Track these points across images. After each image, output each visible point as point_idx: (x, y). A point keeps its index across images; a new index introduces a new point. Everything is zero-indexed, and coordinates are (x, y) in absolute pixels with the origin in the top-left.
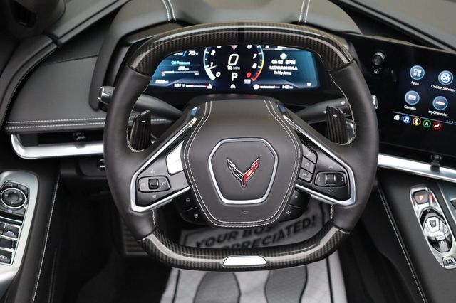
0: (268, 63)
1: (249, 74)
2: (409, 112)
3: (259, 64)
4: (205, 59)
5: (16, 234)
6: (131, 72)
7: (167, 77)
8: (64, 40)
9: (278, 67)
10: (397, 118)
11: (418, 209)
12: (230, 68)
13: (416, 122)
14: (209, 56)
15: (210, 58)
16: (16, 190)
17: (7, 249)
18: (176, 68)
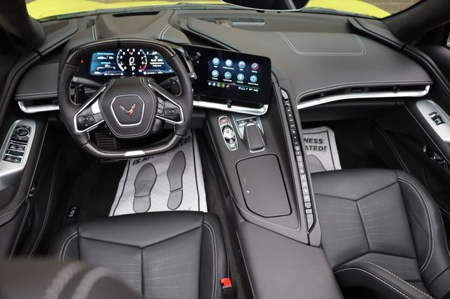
0: (149, 61)
1: (141, 67)
2: (215, 80)
3: (145, 62)
4: (118, 61)
5: (24, 149)
6: (66, 65)
7: (100, 70)
8: (44, 54)
9: (154, 63)
10: (210, 84)
11: (221, 126)
12: (131, 65)
13: (218, 85)
14: (119, 59)
15: (120, 60)
16: (23, 129)
17: (20, 157)
18: (103, 66)
